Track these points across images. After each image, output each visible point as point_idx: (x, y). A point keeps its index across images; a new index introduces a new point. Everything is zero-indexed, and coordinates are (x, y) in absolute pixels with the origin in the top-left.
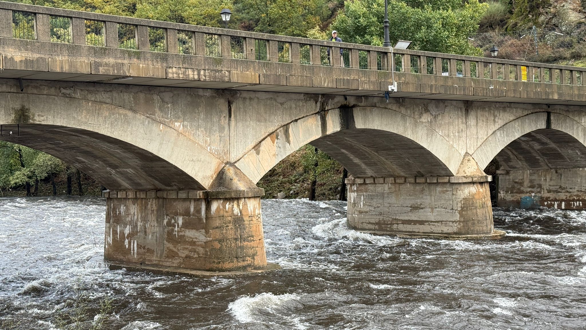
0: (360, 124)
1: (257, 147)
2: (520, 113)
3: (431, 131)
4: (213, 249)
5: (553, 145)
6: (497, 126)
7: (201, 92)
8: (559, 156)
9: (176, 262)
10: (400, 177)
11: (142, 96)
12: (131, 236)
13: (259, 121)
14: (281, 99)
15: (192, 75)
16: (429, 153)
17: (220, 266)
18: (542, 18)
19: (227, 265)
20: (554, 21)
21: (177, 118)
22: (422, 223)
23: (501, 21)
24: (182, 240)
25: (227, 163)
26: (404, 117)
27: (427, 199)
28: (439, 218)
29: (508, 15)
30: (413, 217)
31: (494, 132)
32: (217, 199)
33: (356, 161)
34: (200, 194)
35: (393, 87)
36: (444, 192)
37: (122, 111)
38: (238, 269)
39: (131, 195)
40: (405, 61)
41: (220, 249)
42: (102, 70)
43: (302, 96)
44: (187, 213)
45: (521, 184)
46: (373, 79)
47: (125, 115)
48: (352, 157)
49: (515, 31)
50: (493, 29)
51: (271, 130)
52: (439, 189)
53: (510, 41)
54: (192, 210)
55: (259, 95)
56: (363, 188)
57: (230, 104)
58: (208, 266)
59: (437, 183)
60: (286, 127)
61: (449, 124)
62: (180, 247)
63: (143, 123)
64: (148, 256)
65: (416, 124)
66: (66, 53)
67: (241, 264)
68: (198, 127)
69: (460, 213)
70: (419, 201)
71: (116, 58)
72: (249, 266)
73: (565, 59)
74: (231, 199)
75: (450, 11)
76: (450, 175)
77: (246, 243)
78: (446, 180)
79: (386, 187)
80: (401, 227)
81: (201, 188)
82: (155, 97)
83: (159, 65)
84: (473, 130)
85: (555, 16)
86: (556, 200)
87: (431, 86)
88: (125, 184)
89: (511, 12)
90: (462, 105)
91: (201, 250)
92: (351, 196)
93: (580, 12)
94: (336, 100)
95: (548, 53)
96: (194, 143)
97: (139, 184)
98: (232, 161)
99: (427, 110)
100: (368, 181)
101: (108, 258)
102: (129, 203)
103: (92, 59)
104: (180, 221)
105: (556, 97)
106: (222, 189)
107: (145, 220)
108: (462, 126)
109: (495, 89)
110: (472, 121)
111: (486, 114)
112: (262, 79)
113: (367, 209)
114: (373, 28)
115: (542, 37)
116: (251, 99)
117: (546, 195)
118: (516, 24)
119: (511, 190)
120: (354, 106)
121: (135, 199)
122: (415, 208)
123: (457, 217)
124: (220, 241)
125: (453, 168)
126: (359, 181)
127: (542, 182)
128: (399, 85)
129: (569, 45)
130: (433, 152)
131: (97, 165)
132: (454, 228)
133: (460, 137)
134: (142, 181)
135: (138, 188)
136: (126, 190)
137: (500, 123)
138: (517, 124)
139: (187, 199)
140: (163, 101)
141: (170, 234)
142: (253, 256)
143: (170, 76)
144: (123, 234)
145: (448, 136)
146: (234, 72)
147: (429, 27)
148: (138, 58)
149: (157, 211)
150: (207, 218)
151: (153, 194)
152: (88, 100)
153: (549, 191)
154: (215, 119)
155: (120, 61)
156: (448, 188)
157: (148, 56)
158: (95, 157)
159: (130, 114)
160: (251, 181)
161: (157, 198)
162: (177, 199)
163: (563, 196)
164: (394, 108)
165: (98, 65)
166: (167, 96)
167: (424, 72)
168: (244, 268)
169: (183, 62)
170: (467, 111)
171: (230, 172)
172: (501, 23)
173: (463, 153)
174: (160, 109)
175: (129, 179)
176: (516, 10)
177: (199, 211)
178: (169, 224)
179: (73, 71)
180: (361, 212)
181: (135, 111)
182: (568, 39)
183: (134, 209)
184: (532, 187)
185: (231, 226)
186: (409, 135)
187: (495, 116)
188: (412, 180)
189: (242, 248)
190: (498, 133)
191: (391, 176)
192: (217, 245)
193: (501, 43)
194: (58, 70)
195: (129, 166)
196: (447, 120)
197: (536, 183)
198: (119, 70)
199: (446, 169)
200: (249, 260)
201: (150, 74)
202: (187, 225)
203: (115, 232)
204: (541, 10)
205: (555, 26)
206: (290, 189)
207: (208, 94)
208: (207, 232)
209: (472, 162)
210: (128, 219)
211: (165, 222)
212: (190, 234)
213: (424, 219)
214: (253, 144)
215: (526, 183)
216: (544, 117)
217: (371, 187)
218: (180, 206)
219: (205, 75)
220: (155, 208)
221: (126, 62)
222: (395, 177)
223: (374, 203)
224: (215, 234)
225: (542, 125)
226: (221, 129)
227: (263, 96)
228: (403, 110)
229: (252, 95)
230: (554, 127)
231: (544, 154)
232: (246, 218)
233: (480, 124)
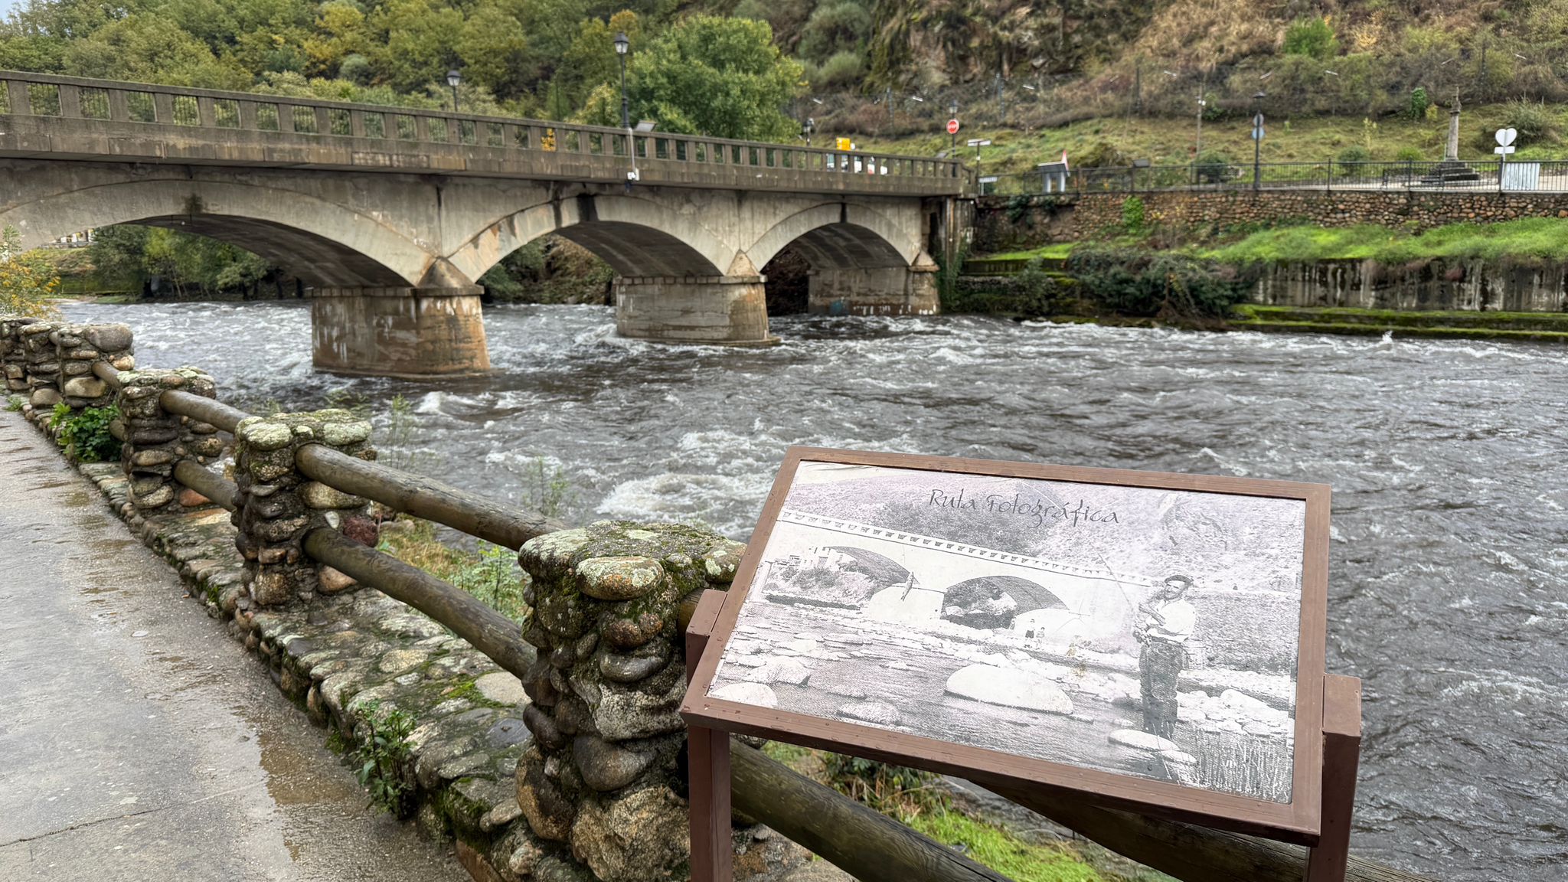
0: (603, 215)
1: (475, 241)
2: (807, 204)
3: (694, 224)
4: (425, 351)
5: (857, 241)
6: (778, 219)
7: (402, 178)
8: (866, 254)
9: (388, 366)
10: (670, 276)
11: (331, 183)
12: (339, 338)
13: (477, 210)
14: (502, 185)
15: (382, 160)
16: (692, 250)
17: (434, 368)
18: (902, 78)
19: (441, 368)
20: (915, 82)
21: (375, 207)
22: (692, 328)
23: (858, 78)
24: (392, 342)
25: (439, 257)
26: (659, 208)
27: (697, 303)
28: (710, 323)
29: (866, 71)
30: (684, 322)
31: (774, 227)
32: (427, 297)
33: (620, 257)
34: (408, 291)
35: (634, 175)
36: (714, 294)
37: (308, 199)
38: (455, 372)
39: (336, 293)
40: (650, 147)
41: (433, 351)
42: (276, 157)
43: (529, 183)
44: (396, 313)
45: (831, 286)
46: (608, 165)
47: (312, 204)
48: (615, 253)
49: (870, 93)
50: (847, 89)
51: (492, 220)
52: (709, 290)
53: (865, 105)
54: (401, 308)
55: (475, 181)
56: (632, 289)
57: (439, 191)
58: (422, 369)
59: (707, 284)
60: (510, 219)
61: (717, 216)
62: (391, 349)
63: (334, 212)
64: (358, 361)
65: (675, 217)
66: (234, 138)
67: (457, 367)
68: (401, 218)
69: (730, 317)
70: (689, 304)
71: (291, 143)
72: (467, 368)
73: (922, 132)
74: (442, 297)
75: (751, 75)
76: (720, 275)
77: (462, 345)
78: (715, 280)
79: (656, 288)
80: (672, 333)
81: (408, 284)
82: (348, 184)
83: (342, 151)
84: (748, 224)
85: (916, 75)
86: (864, 304)
87: (682, 175)
88: (328, 280)
89: (869, 68)
90: (733, 195)
91: (413, 352)
92: (621, 299)
93: (944, 71)
94: (573, 187)
95: (905, 124)
96: (396, 234)
97: (342, 281)
98: (445, 255)
99: (688, 201)
100: (637, 281)
101: (316, 363)
102: (335, 302)
103: (265, 145)
104: (390, 321)
105: (841, 187)
106: (432, 286)
107: (352, 320)
108: (734, 219)
109: (764, 178)
110: (746, 213)
111: (765, 205)
112: (469, 165)
113: (637, 313)
114: (662, 92)
115: (901, 103)
116: (464, 185)
117: (854, 298)
118: (872, 85)
119: (820, 294)
120: (596, 195)
121: (341, 298)
122: (686, 312)
123: (727, 322)
124: (433, 342)
125: (722, 267)
126: (628, 281)
127: (852, 284)
128: (641, 172)
129: (930, 115)
130: (698, 248)
131: (293, 259)
132: (723, 334)
133: (731, 232)
134: (345, 277)
135: (343, 285)
136: (330, 287)
137: (781, 216)
138: (802, 218)
139: (395, 297)
140: (357, 188)
141: (380, 335)
142: (471, 359)
143: (357, 162)
144: (330, 336)
145: (717, 230)
146: (433, 156)
147: (728, 94)
148: (318, 143)
149: (366, 310)
150: (417, 318)
151: (358, 292)
152: (268, 188)
153: (859, 294)
154: (422, 209)
155: (296, 146)
156: (718, 289)
157: (330, 140)
158: (289, 250)
159: (318, 202)
160: (466, 278)
161: (364, 296)
162: (385, 297)
163: (871, 299)
164: (647, 197)
165: (271, 151)
166: (362, 182)
167: (674, 157)
168: (461, 371)
169: (372, 147)
170: (740, 203)
171: (442, 267)
172: (858, 80)
173: (735, 250)
174: (354, 196)
175: (331, 274)
176: (874, 66)
177: (408, 310)
178: (379, 325)
179: (244, 158)
180: (630, 317)
181: (323, 199)
182: (928, 105)
183: (341, 309)
184: (842, 289)
185: (444, 326)
186: (667, 229)
187: (775, 208)
188: (681, 280)
189: (458, 350)
190: (779, 228)
191: (661, 275)
192: (430, 347)
193: (854, 108)
194: (227, 157)
195: (328, 261)
196: (714, 211)
197: (846, 285)
198: (296, 156)
199: (714, 268)
200: (466, 363)
201: (333, 160)
202: (397, 326)
203: (322, 335)
204: (902, 66)
205: (915, 90)
206: (583, 293)
207: (411, 179)
208: (418, 333)
209: (745, 260)
210: (336, 320)
211: (375, 322)
212: (401, 335)
213: (694, 323)
214: (470, 236)
215: (836, 285)
216: (838, 210)
217: (640, 288)
218: (389, 305)
219: (398, 161)
220: (362, 307)
221: (304, 147)
222: (665, 277)
223: (644, 306)
224: (427, 335)
225: (835, 219)
226: (430, 220)
227: (480, 182)
228: (658, 200)
229: (467, 181)
230: (850, 220)
231: (851, 252)
232: (461, 318)
233: (757, 217)
